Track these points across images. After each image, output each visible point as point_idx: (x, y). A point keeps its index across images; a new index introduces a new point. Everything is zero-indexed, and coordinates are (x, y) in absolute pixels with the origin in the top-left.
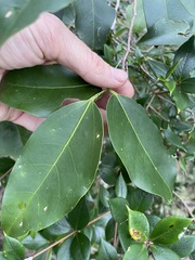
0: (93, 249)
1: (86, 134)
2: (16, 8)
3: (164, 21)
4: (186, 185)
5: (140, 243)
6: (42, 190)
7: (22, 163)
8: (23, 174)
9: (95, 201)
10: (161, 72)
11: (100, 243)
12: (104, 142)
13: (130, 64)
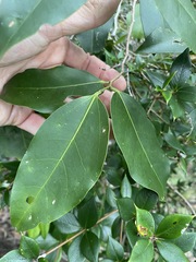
0: (101, 249)
1: (92, 128)
2: (18, 19)
3: (160, 30)
4: (190, 184)
5: (146, 239)
6: (50, 184)
7: (29, 159)
8: (30, 170)
9: (102, 202)
10: (159, 83)
11: (107, 242)
12: (110, 143)
13: (131, 70)
